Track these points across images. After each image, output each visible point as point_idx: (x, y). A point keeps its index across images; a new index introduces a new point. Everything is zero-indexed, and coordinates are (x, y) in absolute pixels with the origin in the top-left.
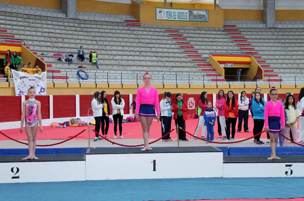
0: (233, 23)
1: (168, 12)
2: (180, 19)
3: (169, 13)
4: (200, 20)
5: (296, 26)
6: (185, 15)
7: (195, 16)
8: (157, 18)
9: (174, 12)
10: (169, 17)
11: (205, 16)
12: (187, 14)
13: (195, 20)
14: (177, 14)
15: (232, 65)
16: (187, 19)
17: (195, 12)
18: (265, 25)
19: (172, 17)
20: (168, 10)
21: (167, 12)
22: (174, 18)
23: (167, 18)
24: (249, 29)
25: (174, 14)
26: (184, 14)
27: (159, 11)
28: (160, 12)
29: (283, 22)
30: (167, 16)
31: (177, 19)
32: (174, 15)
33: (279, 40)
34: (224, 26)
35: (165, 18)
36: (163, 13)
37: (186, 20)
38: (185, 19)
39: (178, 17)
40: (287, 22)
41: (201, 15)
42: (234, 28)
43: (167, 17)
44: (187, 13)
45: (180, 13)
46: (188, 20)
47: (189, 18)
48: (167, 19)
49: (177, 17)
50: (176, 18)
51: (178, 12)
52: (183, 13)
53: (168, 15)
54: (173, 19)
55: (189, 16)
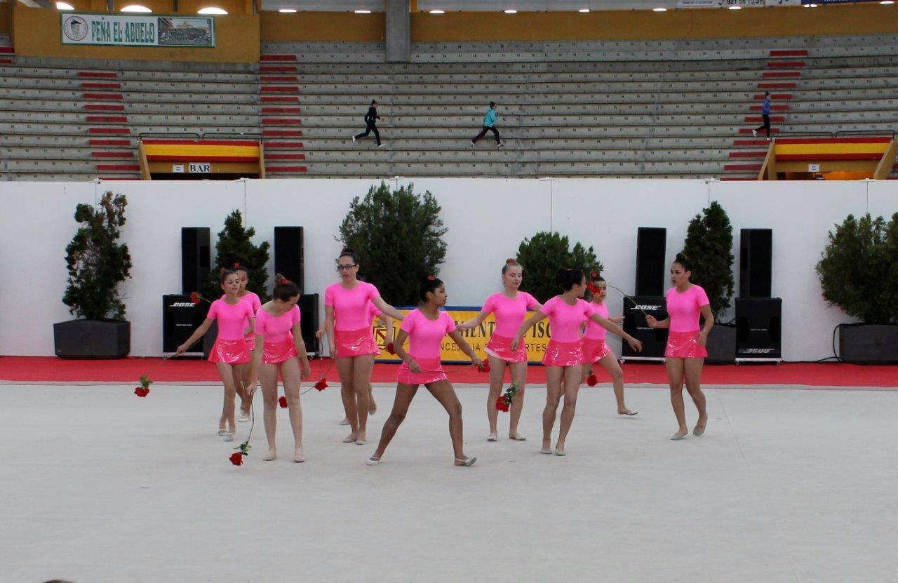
0: (285, 49)
1: (98, 23)
2: (133, 41)
3: (99, 27)
4: (191, 43)
5: (466, 57)
6: (148, 30)
7: (177, 33)
8: (66, 40)
9: (115, 24)
10: (99, 36)
11: (205, 31)
12: (152, 28)
13: (178, 43)
14: (123, 28)
15: (207, 167)
16: (152, 41)
17: (176, 23)
18: (382, 55)
19: (109, 35)
20: (98, 18)
21: (93, 23)
22: (116, 40)
23: (95, 38)
24: (331, 66)
25: (117, 28)
26: (143, 28)
27: (69, 22)
28: (74, 23)
29: (440, 46)
30: (95, 36)
31: (124, 43)
32: (115, 31)
33: (394, 97)
34: (262, 58)
35: (88, 40)
36: (81, 27)
37: (149, 44)
38: (147, 41)
39: (128, 36)
40: (449, 46)
41: (193, 29)
42: (288, 64)
43: (93, 36)
44: (152, 25)
45: (132, 24)
46: (156, 43)
47: (159, 39)
48: (96, 42)
49: (124, 36)
50: (121, 40)
51: (127, 24)
52: (142, 25)
53: (98, 30)
54: (112, 42)
55: (160, 34)
